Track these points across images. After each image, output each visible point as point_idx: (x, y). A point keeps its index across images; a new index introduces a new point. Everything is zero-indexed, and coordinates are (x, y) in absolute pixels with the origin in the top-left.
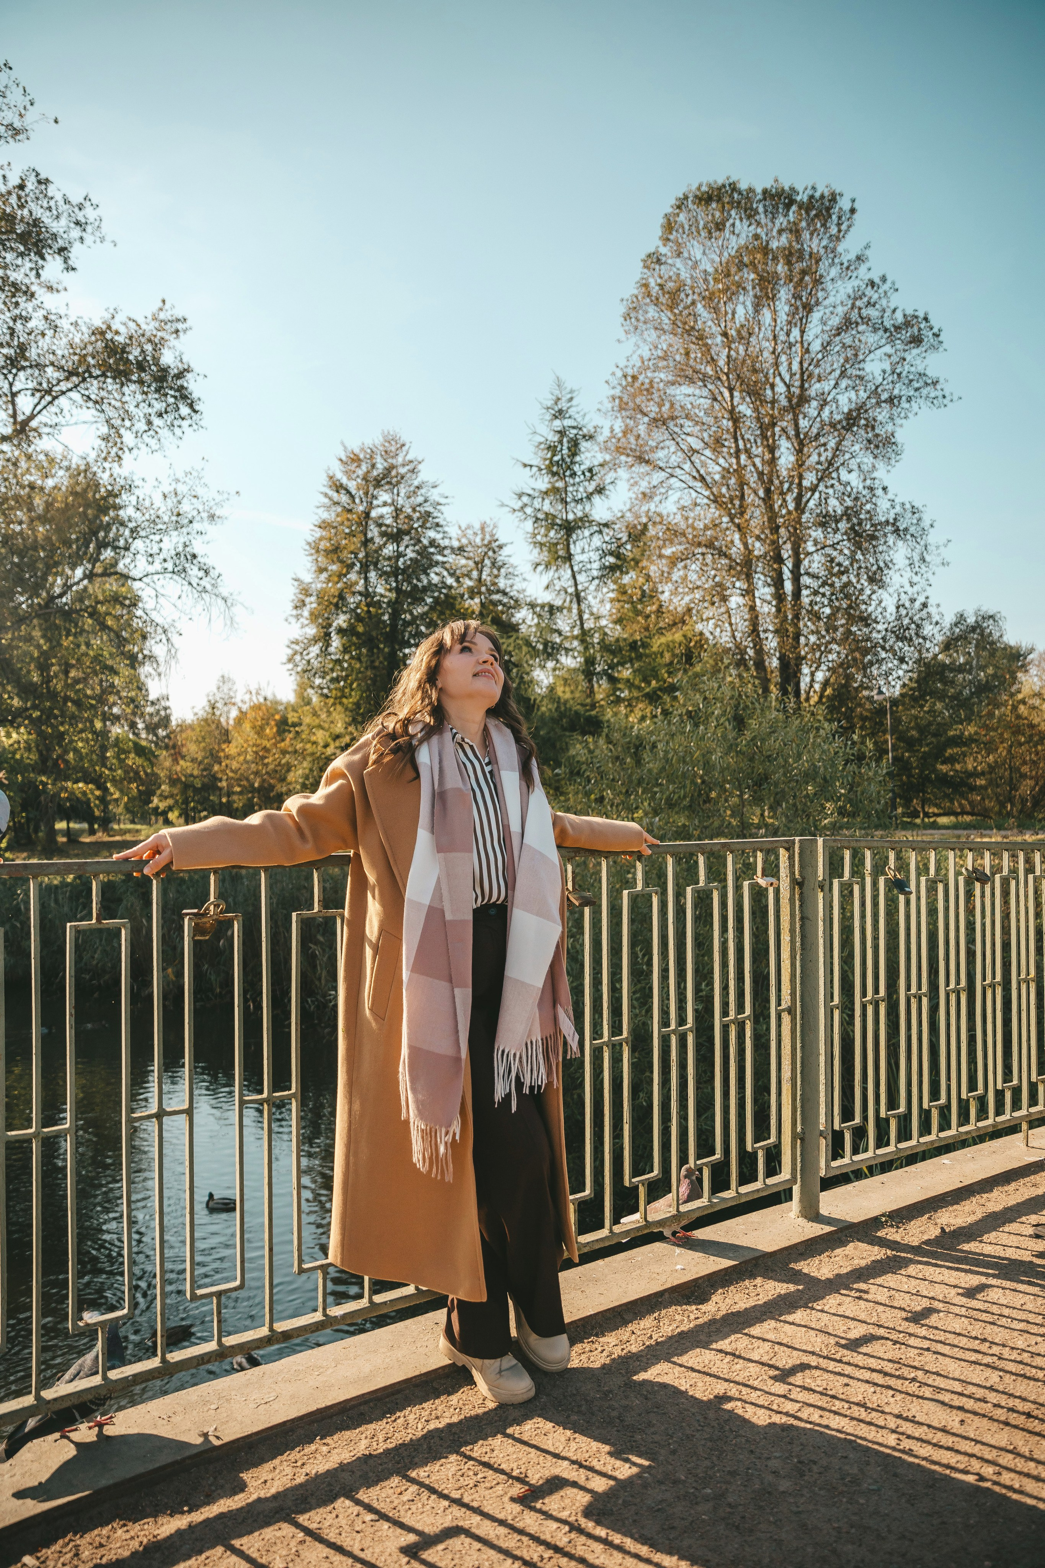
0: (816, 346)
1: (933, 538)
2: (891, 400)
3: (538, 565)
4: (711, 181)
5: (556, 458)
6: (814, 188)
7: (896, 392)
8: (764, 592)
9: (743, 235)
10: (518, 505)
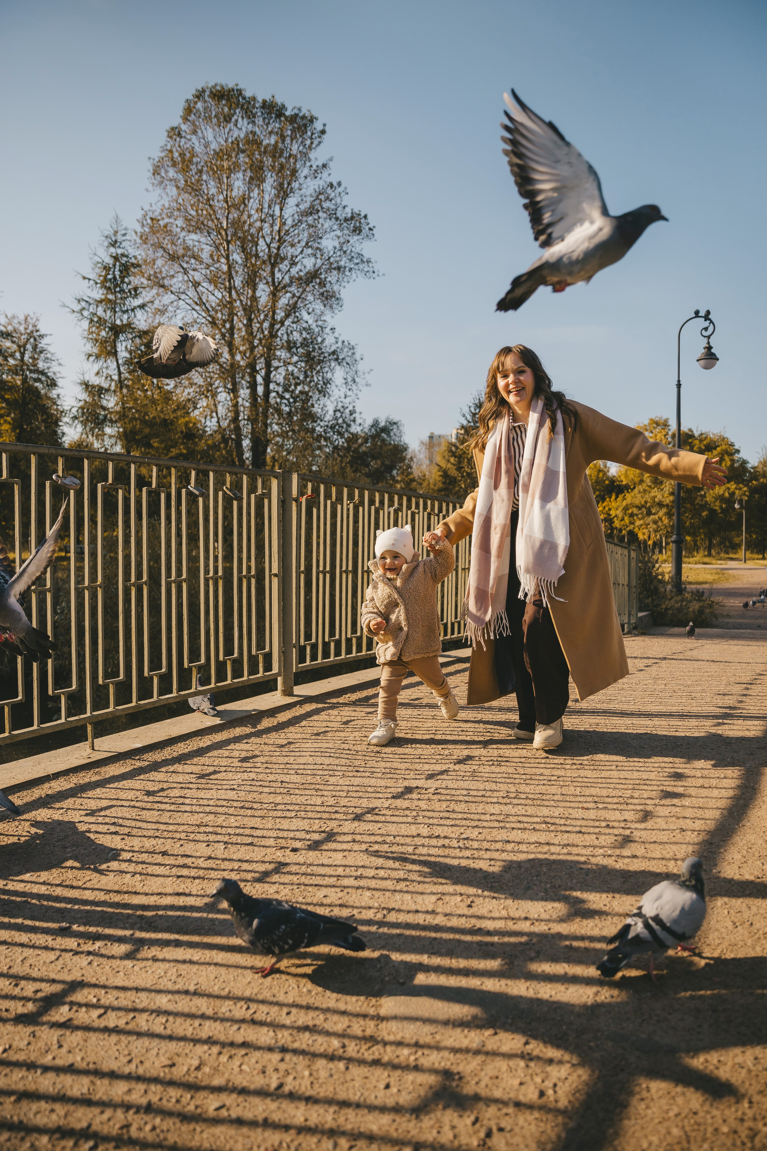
0: (289, 222)
1: (361, 366)
2: (339, 268)
3: (90, 355)
4: (224, 84)
5: (110, 277)
6: (300, 109)
7: (342, 263)
8: (244, 393)
9: (244, 129)
10: (77, 308)
